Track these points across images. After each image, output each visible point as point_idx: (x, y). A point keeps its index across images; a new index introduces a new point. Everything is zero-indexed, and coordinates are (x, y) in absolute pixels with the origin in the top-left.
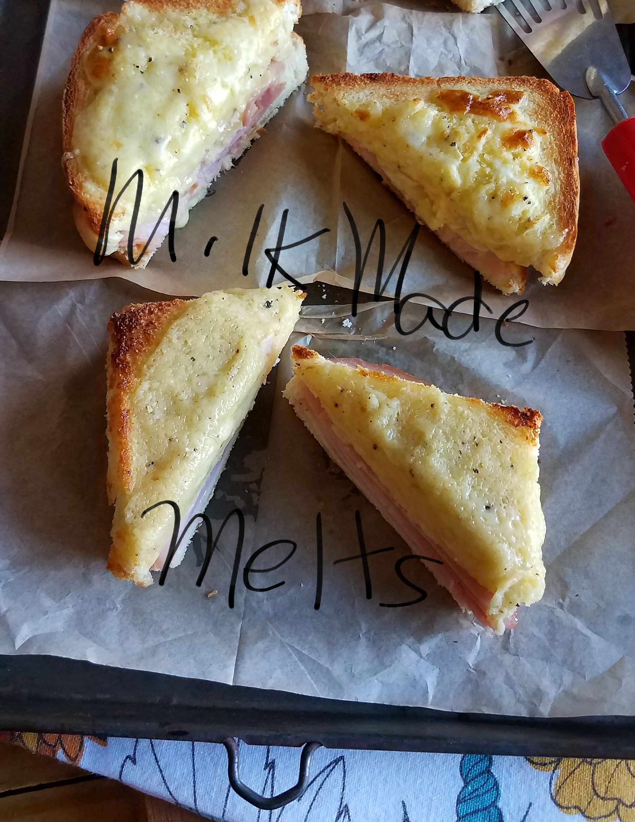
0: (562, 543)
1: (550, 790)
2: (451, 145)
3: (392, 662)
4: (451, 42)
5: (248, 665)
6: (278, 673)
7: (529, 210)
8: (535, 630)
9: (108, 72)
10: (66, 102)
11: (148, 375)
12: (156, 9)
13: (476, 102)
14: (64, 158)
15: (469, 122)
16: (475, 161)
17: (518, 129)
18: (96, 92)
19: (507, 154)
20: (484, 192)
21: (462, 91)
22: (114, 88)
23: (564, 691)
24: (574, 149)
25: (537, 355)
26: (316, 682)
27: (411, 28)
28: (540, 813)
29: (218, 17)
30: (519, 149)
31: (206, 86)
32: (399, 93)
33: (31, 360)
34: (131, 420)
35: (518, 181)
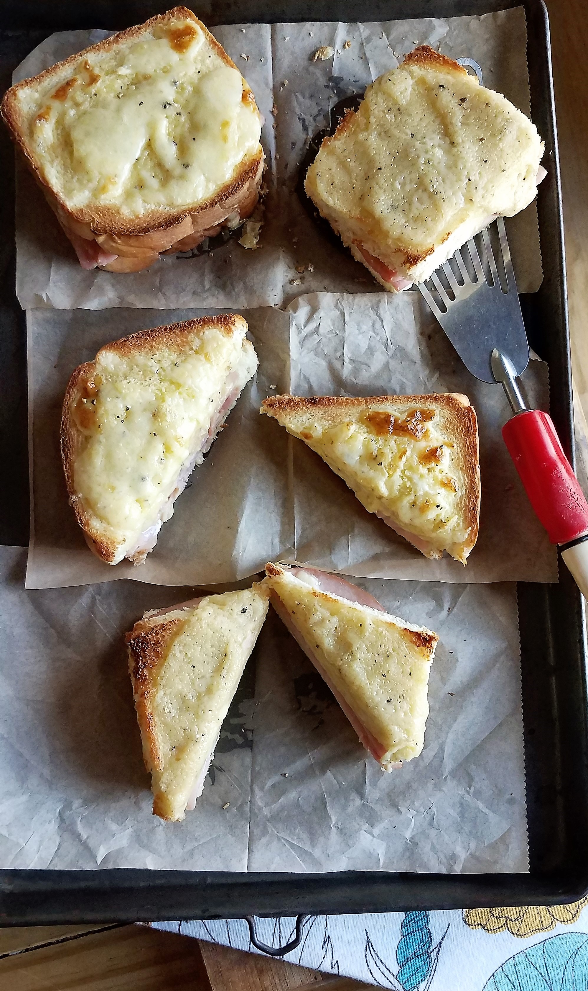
0: (469, 747)
1: (462, 915)
2: (379, 465)
3: (354, 843)
4: (378, 325)
5: (257, 855)
6: (277, 859)
7: (441, 514)
8: (451, 812)
9: (94, 423)
10: (64, 450)
11: (162, 684)
12: (125, 355)
13: (396, 425)
14: (70, 502)
15: (392, 443)
16: (398, 476)
17: (432, 447)
18: (88, 439)
19: (423, 470)
20: (407, 501)
21: (385, 413)
22: (102, 438)
23: (471, 854)
24: (476, 458)
25: (451, 604)
26: (303, 861)
27: (343, 315)
28: (456, 929)
29: (178, 357)
30: (433, 465)
31: (176, 427)
32: (335, 415)
33: (69, 645)
34: (154, 720)
35: (432, 492)
